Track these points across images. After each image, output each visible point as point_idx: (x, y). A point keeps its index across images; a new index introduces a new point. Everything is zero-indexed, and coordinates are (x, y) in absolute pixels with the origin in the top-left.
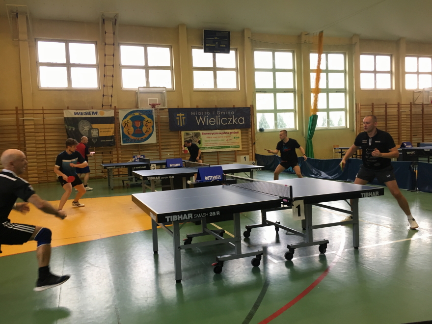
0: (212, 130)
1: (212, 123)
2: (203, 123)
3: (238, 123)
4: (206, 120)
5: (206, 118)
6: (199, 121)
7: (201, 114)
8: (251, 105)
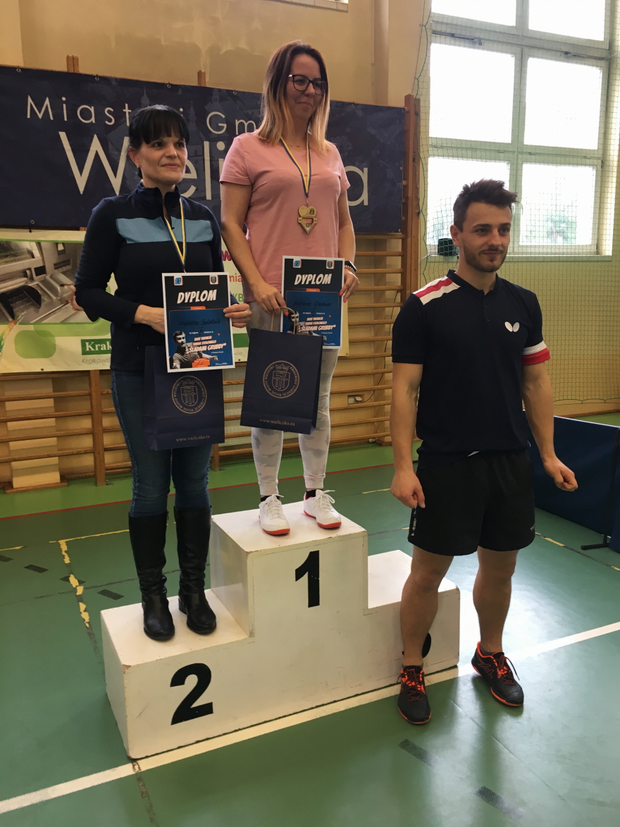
6: (81, 169)
7: (100, 115)
8: (408, 98)
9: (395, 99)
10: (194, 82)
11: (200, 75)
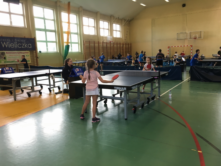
0: (12, 51)
1: (12, 46)
2: (7, 46)
3: (28, 47)
4: (8, 44)
5: (8, 43)
6: (3, 45)
7: (5, 40)
8: (34, 37)
9: (33, 38)
10: (13, 37)
11: (14, 36)
